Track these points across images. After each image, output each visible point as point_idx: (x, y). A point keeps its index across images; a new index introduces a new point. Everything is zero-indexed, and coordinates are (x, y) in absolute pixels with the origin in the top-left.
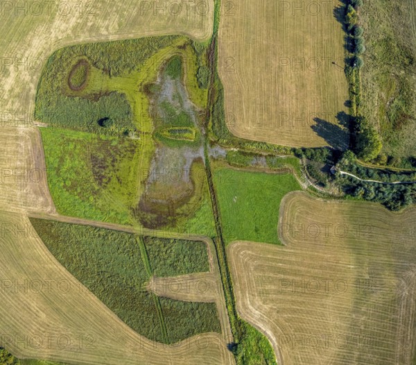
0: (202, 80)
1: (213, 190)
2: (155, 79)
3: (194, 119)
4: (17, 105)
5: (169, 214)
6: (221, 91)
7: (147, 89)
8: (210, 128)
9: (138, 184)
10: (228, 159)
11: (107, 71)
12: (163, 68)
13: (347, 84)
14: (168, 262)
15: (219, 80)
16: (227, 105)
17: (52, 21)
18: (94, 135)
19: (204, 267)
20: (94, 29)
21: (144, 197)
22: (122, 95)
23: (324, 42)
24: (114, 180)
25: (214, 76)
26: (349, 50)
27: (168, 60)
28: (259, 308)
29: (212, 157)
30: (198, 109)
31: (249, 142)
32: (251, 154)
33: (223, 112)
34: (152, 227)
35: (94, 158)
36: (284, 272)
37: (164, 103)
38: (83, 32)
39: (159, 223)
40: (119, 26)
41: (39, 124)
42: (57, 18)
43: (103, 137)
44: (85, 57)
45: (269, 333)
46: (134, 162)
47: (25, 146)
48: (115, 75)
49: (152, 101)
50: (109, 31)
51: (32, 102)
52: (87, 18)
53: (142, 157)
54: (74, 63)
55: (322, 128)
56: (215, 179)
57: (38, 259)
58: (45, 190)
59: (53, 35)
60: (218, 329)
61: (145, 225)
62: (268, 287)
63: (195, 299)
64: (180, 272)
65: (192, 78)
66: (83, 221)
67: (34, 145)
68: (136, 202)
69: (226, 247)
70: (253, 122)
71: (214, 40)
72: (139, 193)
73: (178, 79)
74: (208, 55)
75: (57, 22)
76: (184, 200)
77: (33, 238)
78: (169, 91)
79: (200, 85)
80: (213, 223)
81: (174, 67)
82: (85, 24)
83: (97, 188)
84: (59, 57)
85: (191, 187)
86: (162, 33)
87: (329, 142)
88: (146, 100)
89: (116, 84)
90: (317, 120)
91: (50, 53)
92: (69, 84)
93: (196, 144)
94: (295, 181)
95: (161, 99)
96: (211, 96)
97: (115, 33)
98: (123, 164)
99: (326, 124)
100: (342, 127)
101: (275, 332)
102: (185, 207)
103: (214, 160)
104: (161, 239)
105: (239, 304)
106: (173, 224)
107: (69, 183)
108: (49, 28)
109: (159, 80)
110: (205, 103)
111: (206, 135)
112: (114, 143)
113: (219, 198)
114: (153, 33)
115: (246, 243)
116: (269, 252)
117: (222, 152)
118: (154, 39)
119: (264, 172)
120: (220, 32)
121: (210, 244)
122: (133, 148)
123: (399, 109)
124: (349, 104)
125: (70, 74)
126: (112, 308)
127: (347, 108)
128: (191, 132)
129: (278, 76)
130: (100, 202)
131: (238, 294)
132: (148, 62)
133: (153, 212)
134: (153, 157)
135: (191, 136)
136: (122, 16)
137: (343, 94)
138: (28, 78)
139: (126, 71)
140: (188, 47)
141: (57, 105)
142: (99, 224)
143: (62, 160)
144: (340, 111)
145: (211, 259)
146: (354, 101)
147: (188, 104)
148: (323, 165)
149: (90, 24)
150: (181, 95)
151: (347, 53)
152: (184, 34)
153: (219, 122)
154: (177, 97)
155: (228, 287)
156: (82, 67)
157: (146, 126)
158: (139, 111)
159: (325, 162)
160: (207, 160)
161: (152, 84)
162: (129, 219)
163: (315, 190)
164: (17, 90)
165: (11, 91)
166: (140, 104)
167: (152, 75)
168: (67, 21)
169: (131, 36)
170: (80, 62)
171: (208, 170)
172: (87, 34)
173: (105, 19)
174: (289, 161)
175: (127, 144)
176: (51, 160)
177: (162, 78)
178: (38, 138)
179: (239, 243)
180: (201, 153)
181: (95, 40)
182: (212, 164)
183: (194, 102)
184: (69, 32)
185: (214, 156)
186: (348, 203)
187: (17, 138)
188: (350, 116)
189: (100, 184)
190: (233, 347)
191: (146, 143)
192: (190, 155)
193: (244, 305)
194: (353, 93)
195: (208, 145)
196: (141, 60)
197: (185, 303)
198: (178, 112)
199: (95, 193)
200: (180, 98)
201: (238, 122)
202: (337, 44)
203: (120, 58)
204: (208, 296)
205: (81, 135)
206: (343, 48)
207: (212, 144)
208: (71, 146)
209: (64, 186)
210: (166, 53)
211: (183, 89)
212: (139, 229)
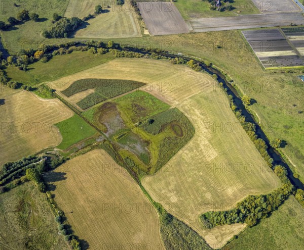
0: (128, 161)
1: (92, 125)
2: (148, 149)
3: (119, 144)
4: (186, 107)
5: (103, 110)
6: (117, 162)
7: (148, 143)
8: (110, 145)
9: (121, 112)
10: (95, 139)
11: (169, 138)
12: (149, 154)
13: (59, 206)
14: (92, 98)
15: (121, 166)
16: (110, 158)
17: (210, 142)
18: (151, 116)
19: (78, 104)
20: (191, 150)
21: (116, 110)
22: (155, 134)
23: (84, 220)
24: (131, 108)
25: (125, 166)
26: (68, 226)
27: (150, 159)
28: (51, 104)
29: (101, 136)
30: (121, 149)
31: (90, 150)
32: (86, 147)
33: (110, 154)
34: (106, 103)
35: (144, 109)
36: (48, 118)
37: (137, 142)
38: (193, 146)
39: (104, 106)
40: (183, 158)
41: (173, 107)
42: (209, 144)
43: (148, 117)
44: (182, 138)
45: (43, 100)
46: (129, 117)
47: (170, 99)
48: (165, 139)
49: (142, 140)
50: (184, 154)
51: (183, 112)
52: (198, 152)
53: (128, 120)
54: (184, 133)
55: (61, 177)
56: (95, 130)
57: (134, 77)
58: (150, 93)
59: (203, 137)
60: (63, 92)
61: (109, 103)
62: (51, 111)
63: (76, 95)
64: (86, 98)
65: (134, 159)
66: (130, 92)
67: (167, 101)
68: (117, 107)
69: (74, 113)
70: (94, 159)
71: (139, 182)
72: (119, 110)
73: (139, 155)
74: (135, 173)
75: (207, 142)
76: (100, 117)
77: (141, 81)
78: (139, 148)
79: (128, 158)
80: (85, 116)
81: (146, 158)
82: (197, 150)
83: (134, 103)
84: (192, 131)
85: (102, 122)
86: (163, 168)
87: (54, 172)
88: (144, 138)
89: (161, 136)
90: (65, 178)
91: (196, 130)
92: (178, 125)
93: (111, 136)
94: (61, 148)
95: (139, 143)
96: (120, 157)
97: (181, 154)
98: (132, 114)
99: (60, 179)
100: (51, 183)
101: (41, 101)
102: (99, 115)
103: (100, 136)
104: (100, 102)
105: (59, 101)
106: (99, 108)
107: (145, 98)
108: (207, 138)
109: (146, 149)
110: (120, 153)
111: (110, 142)
112: (141, 118)
113: (88, 125)
114: (167, 166)
115: (68, 118)
116: (58, 120)
117: (99, 140)
118: (164, 163)
119: (76, 143)
120: (139, 187)
121: (81, 110)
122: (134, 120)
123: (24, 212)
124: (53, 196)
125: (181, 129)
126: (100, 79)
127: (53, 194)
128: (117, 139)
129: (96, 186)
130: (129, 100)
131: (62, 103)
132: (157, 153)
133: (109, 108)
134: (124, 122)
135: (115, 138)
136: (186, 163)
137: (59, 199)
138: (193, 117)
139: (162, 143)
140: (147, 170)
141: (174, 116)
142: (124, 95)
143: (154, 102)
144: (56, 190)
145: (78, 107)
146: (50, 200)
147: (127, 148)
148: (51, 159)
149: (195, 151)
150: (132, 150)
151: (67, 223)
152: (153, 175)
153: (108, 149)
154: (134, 148)
155: (66, 103)
156: (180, 133)
157: (135, 130)
158: (143, 133)
159: (51, 161)
160: (103, 134)
161: (147, 145)
162: (116, 101)
163: (50, 151)
164: (192, 111)
165: (194, 110)
166: (145, 136)
167: (151, 149)
168: (204, 145)
169: (174, 158)
170: (182, 135)
171: (100, 131)
172: (191, 146)
173: (191, 157)
174: (68, 154)
175: (137, 120)
176: (157, 101)
177: (146, 151)
178: (168, 103)
179: (71, 116)
180: (107, 135)
181: (186, 146)
182: (99, 134)
183: (125, 150)
184: (199, 142)
185: (101, 137)
186: (32, 154)
187: (175, 99)
188: (49, 191)
189: (134, 104)
190: (54, 91)
191: (130, 125)
192: (110, 131)
193: (57, 102)
194: (53, 203)
195: (106, 139)
196: (160, 151)
197: (78, 92)
198: (128, 142)
199: (134, 101)
200: (132, 148)
201: (100, 155)
202: (76, 224)
203: (169, 146)
204: (72, 98)
205: (155, 113)
206: (71, 225)
207: (105, 141)
208: (155, 108)
209: (145, 97)
210: (154, 161)
211: (134, 152)
212: (110, 100)
